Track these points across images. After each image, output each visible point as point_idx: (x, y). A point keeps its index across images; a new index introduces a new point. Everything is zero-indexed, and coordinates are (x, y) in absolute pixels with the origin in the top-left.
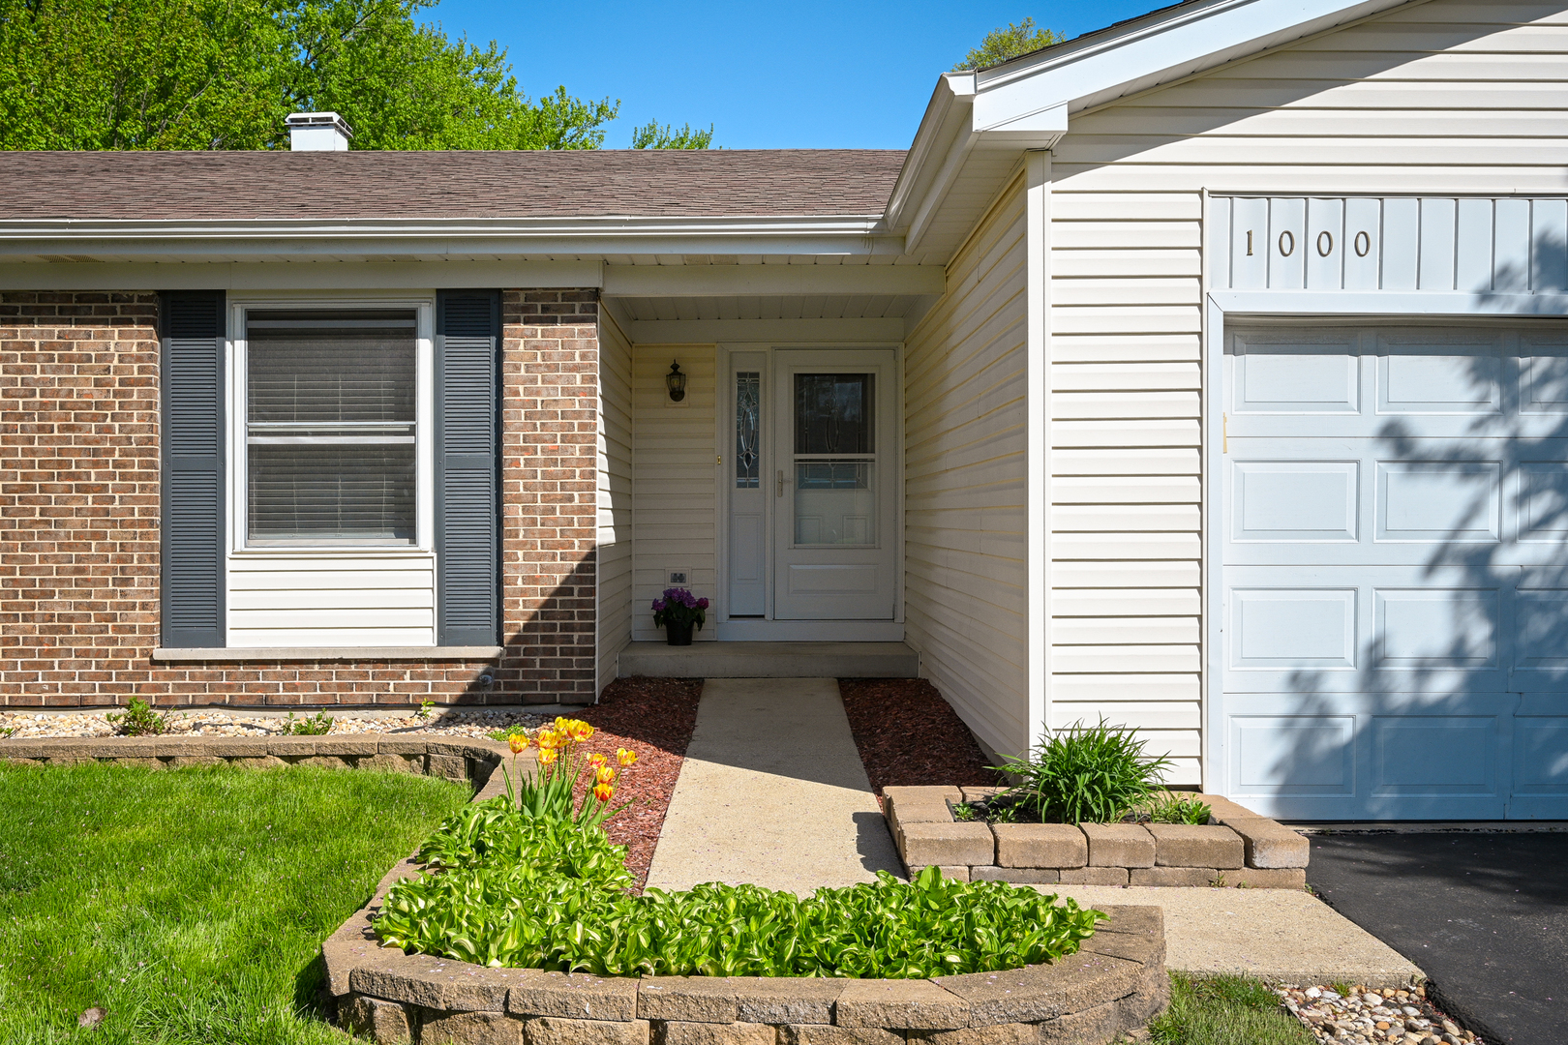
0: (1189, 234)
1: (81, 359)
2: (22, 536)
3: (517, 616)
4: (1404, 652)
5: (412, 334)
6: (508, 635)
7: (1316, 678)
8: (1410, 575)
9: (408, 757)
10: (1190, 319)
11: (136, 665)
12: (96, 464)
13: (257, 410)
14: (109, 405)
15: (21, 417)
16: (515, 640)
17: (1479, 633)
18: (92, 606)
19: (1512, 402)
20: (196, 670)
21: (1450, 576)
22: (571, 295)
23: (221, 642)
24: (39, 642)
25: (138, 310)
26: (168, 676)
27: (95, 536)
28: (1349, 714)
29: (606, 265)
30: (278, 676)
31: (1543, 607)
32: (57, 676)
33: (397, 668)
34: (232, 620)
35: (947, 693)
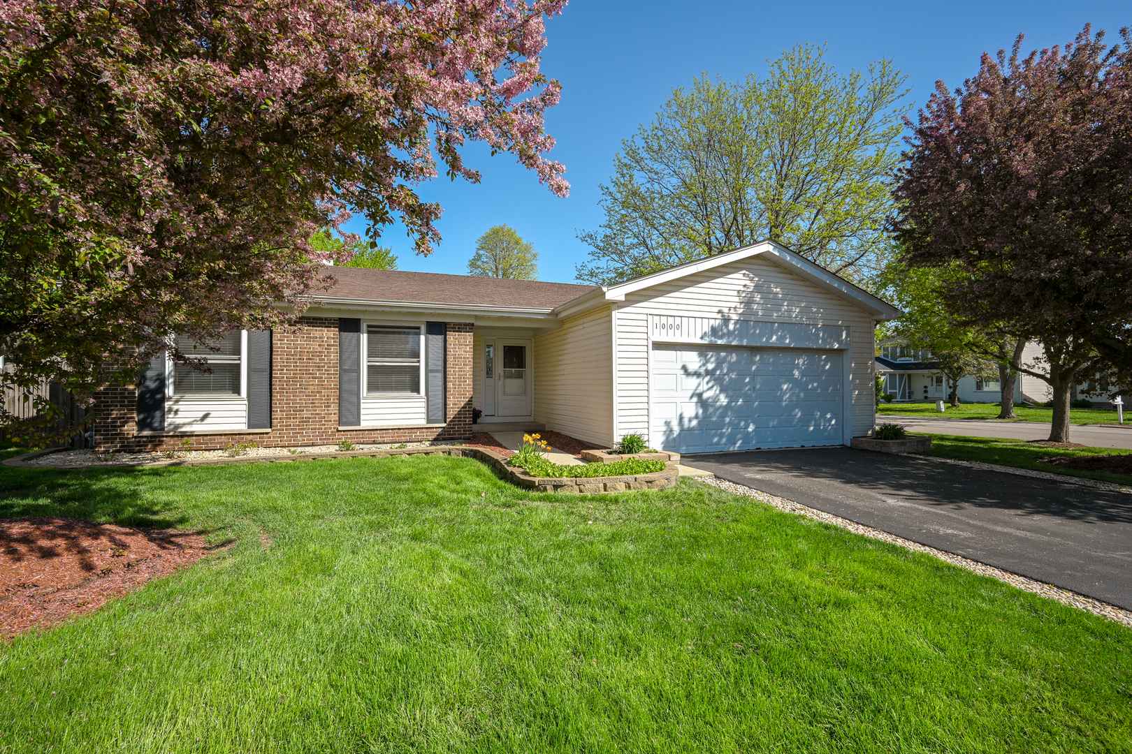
0: (644, 323)
1: (314, 338)
2: (293, 392)
3: (451, 415)
4: (686, 416)
5: (419, 334)
6: (448, 420)
7: (670, 422)
8: (687, 400)
9: (443, 452)
10: (645, 342)
11: (332, 432)
12: (319, 370)
13: (371, 354)
14: (324, 352)
15: (293, 355)
16: (451, 421)
17: (700, 411)
18: (317, 414)
19: (707, 362)
20: (352, 433)
21: (695, 399)
22: (466, 325)
23: (359, 424)
24: (299, 426)
25: (333, 324)
26: (342, 435)
27: (318, 392)
28: (676, 429)
29: (476, 317)
30: (378, 434)
31: (712, 406)
32: (305, 436)
33: (415, 430)
34: (362, 417)
35: (563, 432)
